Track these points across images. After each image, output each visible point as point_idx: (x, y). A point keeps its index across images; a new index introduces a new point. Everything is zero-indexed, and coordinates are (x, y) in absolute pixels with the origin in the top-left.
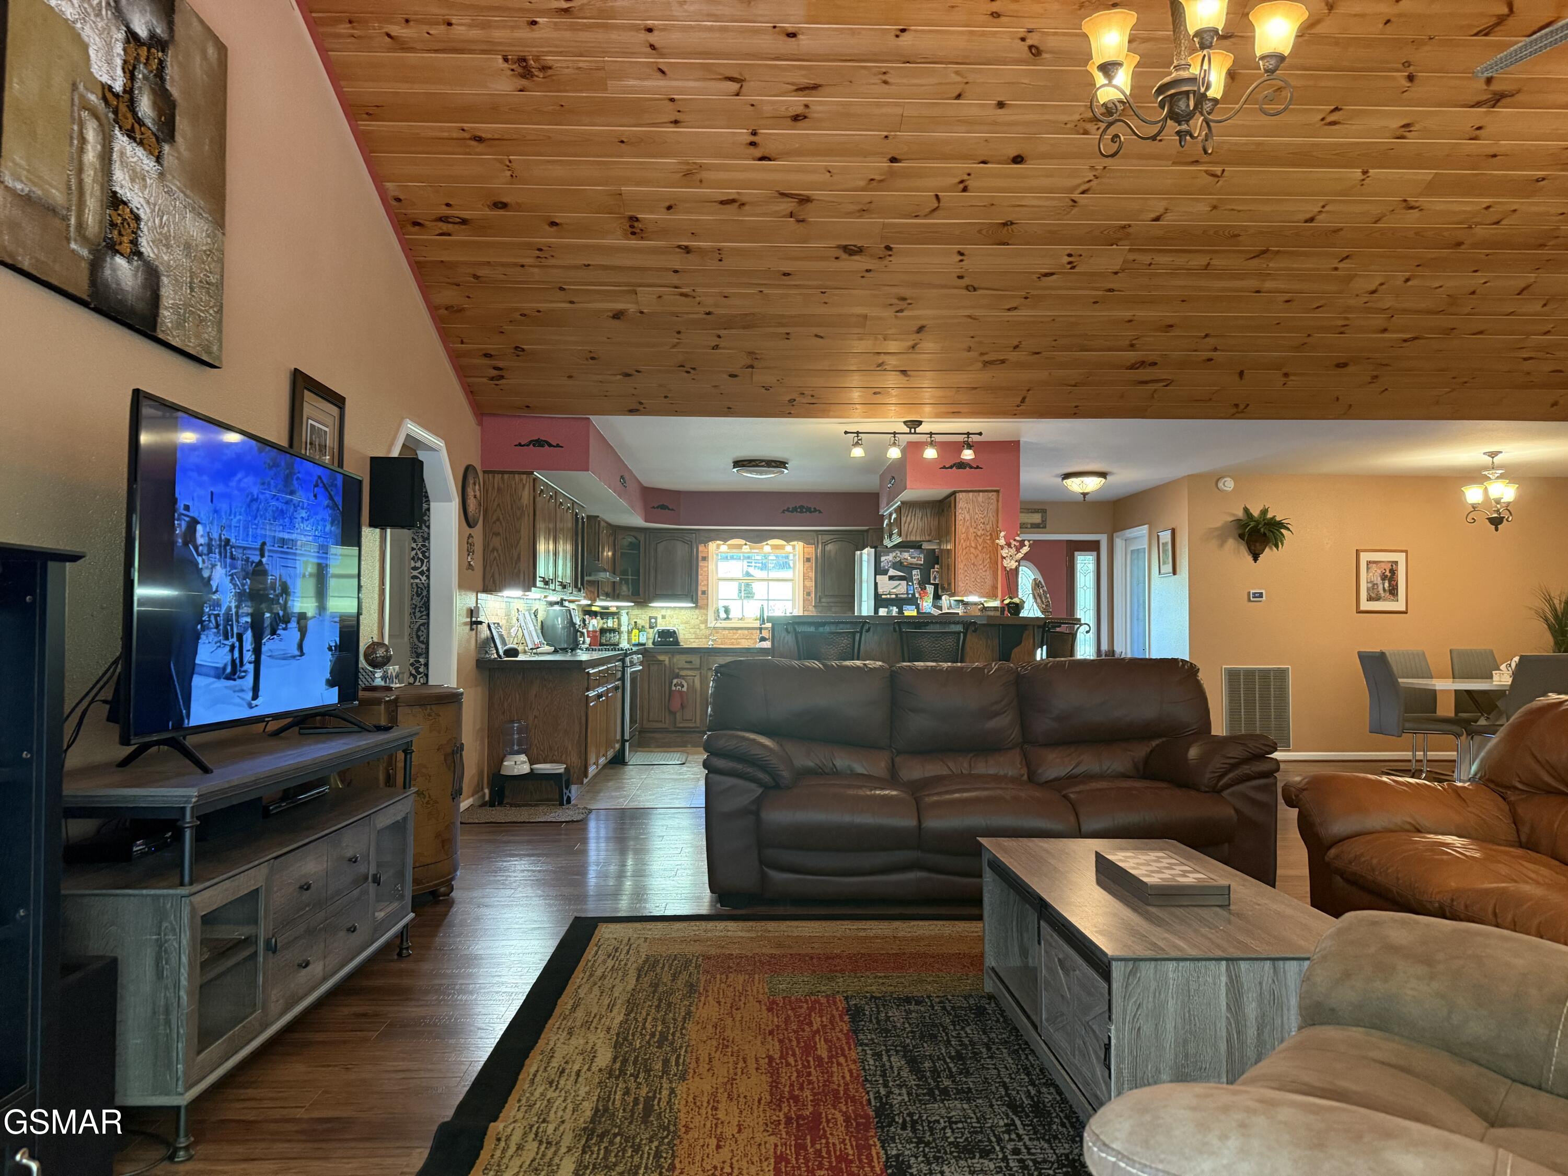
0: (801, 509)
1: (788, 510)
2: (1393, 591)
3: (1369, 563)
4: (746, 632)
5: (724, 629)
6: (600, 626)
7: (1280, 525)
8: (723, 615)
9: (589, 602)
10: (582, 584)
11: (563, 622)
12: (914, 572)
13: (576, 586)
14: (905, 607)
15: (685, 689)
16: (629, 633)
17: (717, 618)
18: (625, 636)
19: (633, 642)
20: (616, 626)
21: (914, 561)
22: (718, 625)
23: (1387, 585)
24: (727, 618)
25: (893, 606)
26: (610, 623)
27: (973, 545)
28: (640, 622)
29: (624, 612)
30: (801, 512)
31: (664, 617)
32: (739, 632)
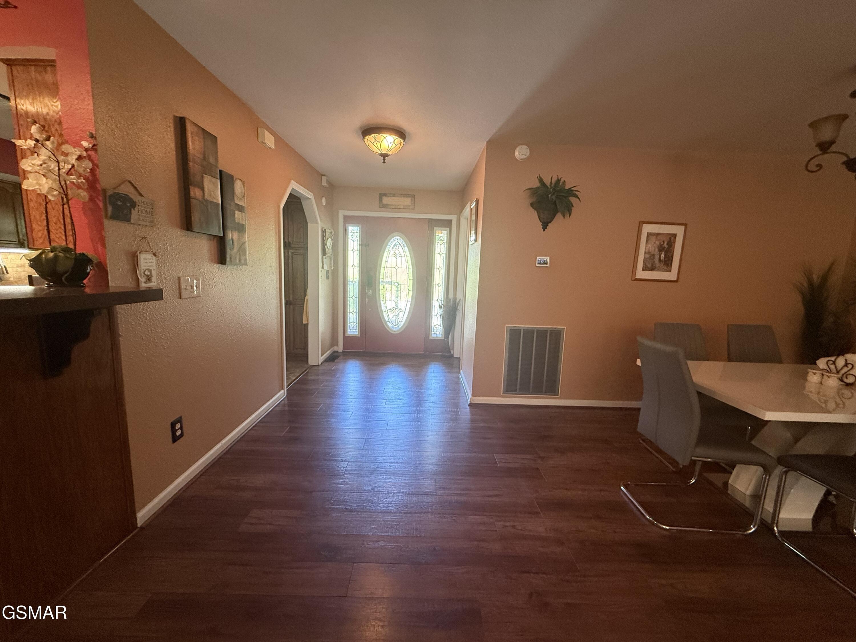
2: (668, 263)
3: (649, 235)
7: (571, 193)
23: (663, 256)
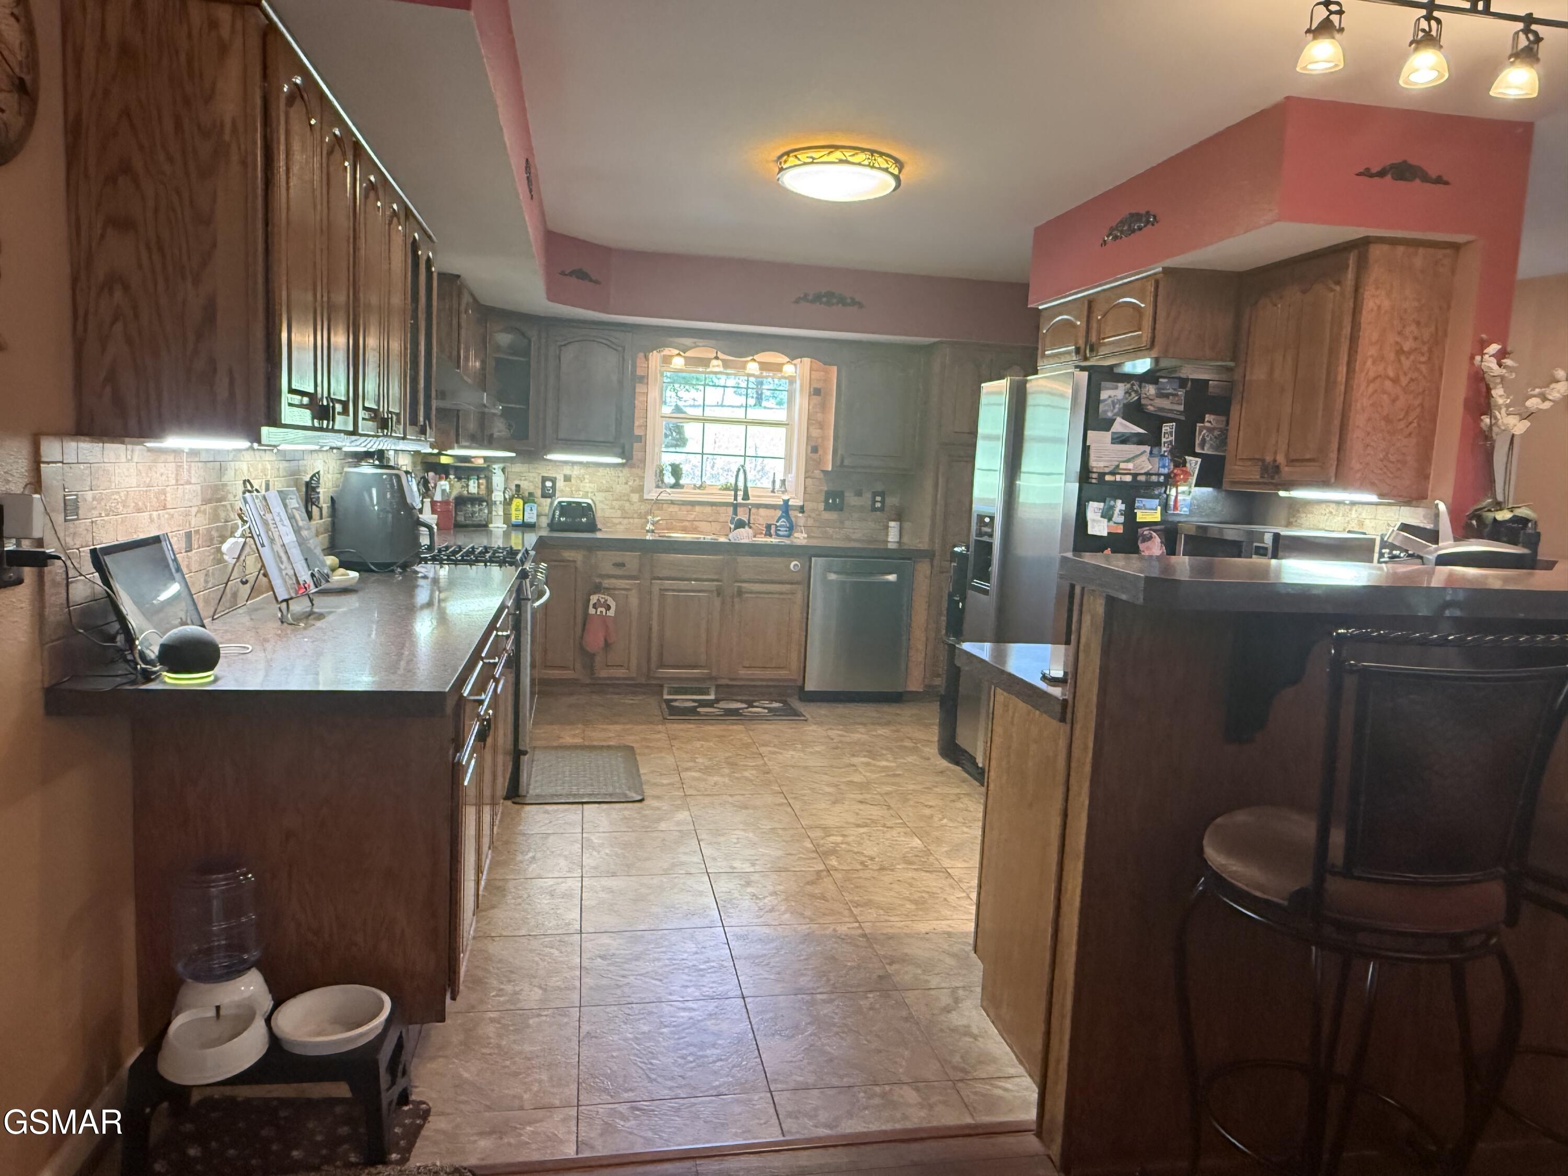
0: (828, 298)
1: (805, 298)
4: (708, 509)
5: (672, 502)
6: (455, 493)
8: (669, 479)
9: (436, 451)
10: (427, 416)
11: (381, 496)
12: (1166, 428)
13: (414, 422)
14: (1139, 502)
15: (611, 613)
16: (507, 503)
17: (660, 483)
18: (499, 511)
19: (514, 520)
20: (483, 492)
21: (1165, 403)
22: (664, 496)
24: (676, 485)
25: (1115, 498)
26: (473, 487)
27: (1391, 374)
28: (525, 485)
29: (497, 467)
30: (829, 304)
31: (567, 479)
32: (698, 508)
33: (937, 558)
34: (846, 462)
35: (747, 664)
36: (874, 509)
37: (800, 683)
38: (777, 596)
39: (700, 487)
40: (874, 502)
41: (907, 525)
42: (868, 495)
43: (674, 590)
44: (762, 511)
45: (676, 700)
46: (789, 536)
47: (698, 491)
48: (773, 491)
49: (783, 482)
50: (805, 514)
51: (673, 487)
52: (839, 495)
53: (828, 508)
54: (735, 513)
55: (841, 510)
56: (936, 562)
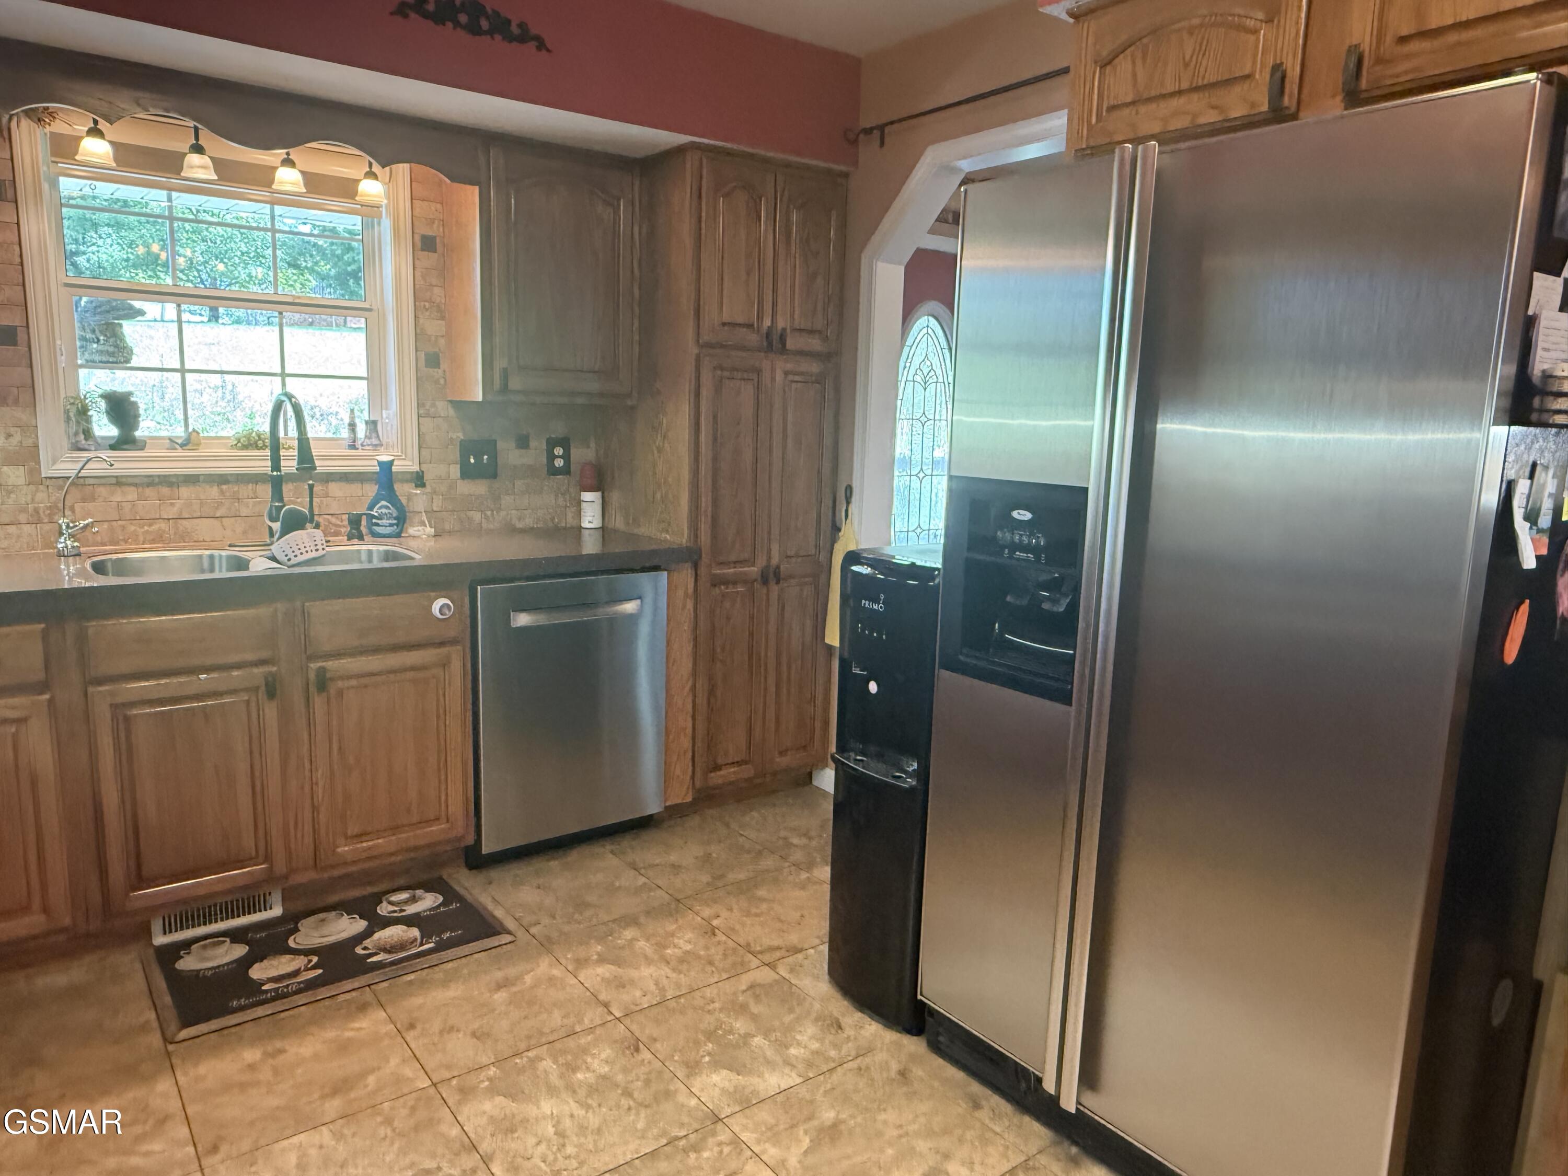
0: (470, 17)
1: (419, 6)
4: (210, 492)
5: (119, 482)
8: (104, 428)
17: (81, 438)
22: (95, 469)
24: (126, 441)
32: (185, 492)
33: (705, 559)
34: (515, 383)
35: (353, 829)
36: (553, 472)
37: (470, 840)
38: (411, 675)
39: (187, 443)
40: (552, 457)
41: (615, 497)
42: (538, 445)
43: (151, 703)
44: (335, 488)
45: (187, 945)
46: (398, 535)
47: (180, 453)
48: (353, 447)
49: (372, 425)
50: (428, 489)
51: (116, 445)
52: (489, 446)
53: (467, 473)
54: (278, 494)
55: (495, 476)
56: (703, 570)
